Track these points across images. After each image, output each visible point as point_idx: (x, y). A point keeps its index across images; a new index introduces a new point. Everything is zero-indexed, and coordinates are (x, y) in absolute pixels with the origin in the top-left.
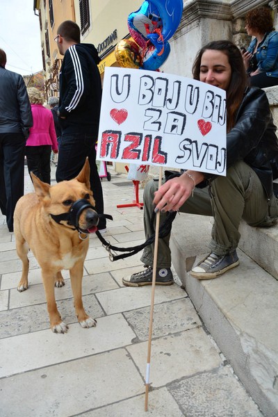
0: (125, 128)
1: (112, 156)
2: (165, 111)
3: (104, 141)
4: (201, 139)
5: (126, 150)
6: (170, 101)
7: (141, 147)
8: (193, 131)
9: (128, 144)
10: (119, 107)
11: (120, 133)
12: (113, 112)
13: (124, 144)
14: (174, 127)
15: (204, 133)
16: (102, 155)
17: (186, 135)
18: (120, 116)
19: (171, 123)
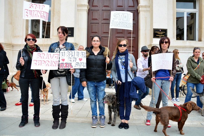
0: (64, 62)
1: (62, 68)
2: (72, 58)
3: (61, 65)
4: (80, 62)
5: (65, 66)
6: (73, 56)
7: (68, 65)
8: (78, 61)
9: (65, 65)
10: (63, 58)
11: (63, 63)
12: (62, 59)
13: (64, 65)
14: (74, 61)
15: (80, 61)
16: (61, 68)
17: (76, 62)
18: (63, 60)
19: (73, 60)
